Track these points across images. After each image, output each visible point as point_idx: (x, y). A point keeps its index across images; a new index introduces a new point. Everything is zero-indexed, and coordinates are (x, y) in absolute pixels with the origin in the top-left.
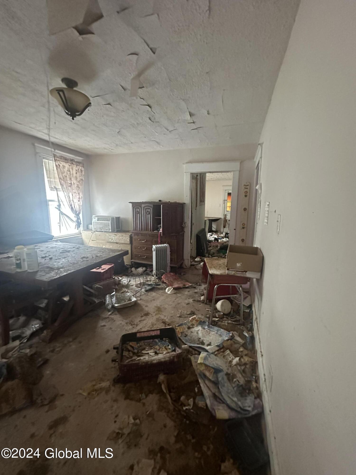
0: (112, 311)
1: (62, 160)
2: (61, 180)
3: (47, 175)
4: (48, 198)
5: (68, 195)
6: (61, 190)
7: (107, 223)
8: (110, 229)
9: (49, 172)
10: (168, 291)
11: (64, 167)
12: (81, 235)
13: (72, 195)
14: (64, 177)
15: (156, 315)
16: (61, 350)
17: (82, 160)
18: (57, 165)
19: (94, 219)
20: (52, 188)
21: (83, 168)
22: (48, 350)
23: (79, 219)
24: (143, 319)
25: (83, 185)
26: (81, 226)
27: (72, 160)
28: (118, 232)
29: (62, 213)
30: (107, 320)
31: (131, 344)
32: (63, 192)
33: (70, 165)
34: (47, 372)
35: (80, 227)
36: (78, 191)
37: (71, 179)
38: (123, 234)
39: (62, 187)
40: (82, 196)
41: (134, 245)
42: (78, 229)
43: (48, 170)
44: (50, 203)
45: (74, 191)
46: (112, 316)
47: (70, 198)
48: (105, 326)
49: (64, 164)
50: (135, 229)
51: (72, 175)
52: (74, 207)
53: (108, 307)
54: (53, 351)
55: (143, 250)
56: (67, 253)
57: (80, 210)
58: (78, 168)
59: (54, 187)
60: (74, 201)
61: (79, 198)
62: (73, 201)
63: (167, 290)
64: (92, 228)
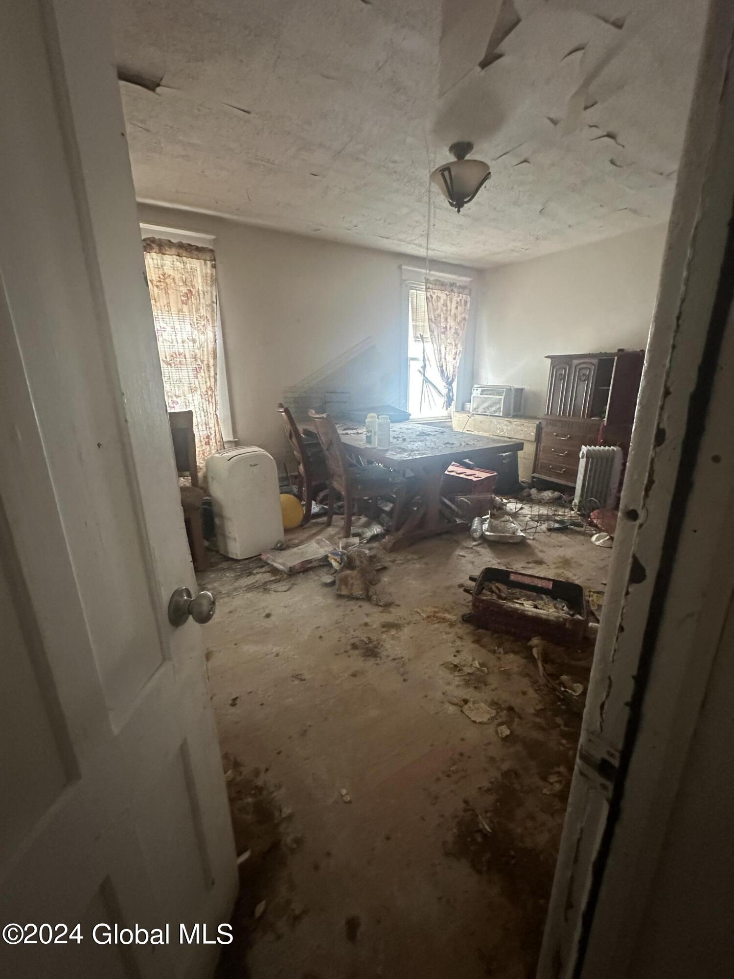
0: (479, 542)
1: (436, 288)
2: (431, 323)
3: (413, 316)
4: (411, 354)
5: (438, 349)
6: (430, 340)
7: (496, 399)
8: (500, 411)
9: (416, 310)
10: (598, 539)
11: (438, 298)
12: (450, 420)
13: (446, 348)
14: (437, 316)
15: (556, 568)
16: (402, 564)
17: (471, 282)
18: (428, 297)
19: (475, 391)
20: (418, 338)
21: (468, 297)
22: (388, 559)
23: (450, 390)
24: (530, 567)
25: (465, 328)
26: (452, 404)
27: (452, 285)
28: (514, 417)
29: (426, 380)
30: (470, 551)
31: (497, 584)
32: (433, 343)
33: (448, 293)
34: (385, 579)
35: (450, 405)
36: (455, 341)
37: (446, 319)
38: (525, 422)
39: (431, 335)
40: (461, 350)
41: (542, 444)
42: (447, 409)
43: (415, 307)
44: (412, 363)
45: (449, 341)
46: (478, 549)
47: (441, 354)
48: (464, 557)
49: (438, 293)
50: (551, 412)
51: (449, 313)
52: (446, 369)
53: (475, 534)
54: (393, 561)
55: (562, 456)
56: (425, 436)
57: (455, 376)
58: (461, 298)
59: (419, 336)
60: (447, 358)
61: (456, 353)
62: (446, 360)
63: (594, 538)
64: (470, 408)
